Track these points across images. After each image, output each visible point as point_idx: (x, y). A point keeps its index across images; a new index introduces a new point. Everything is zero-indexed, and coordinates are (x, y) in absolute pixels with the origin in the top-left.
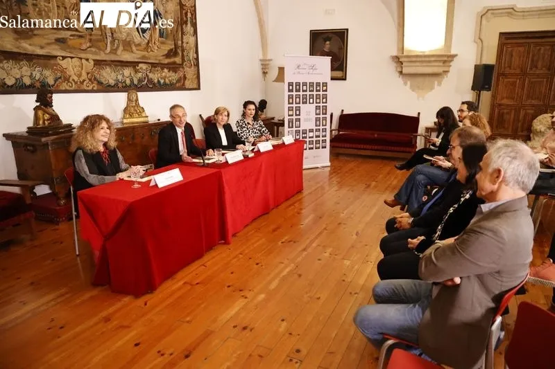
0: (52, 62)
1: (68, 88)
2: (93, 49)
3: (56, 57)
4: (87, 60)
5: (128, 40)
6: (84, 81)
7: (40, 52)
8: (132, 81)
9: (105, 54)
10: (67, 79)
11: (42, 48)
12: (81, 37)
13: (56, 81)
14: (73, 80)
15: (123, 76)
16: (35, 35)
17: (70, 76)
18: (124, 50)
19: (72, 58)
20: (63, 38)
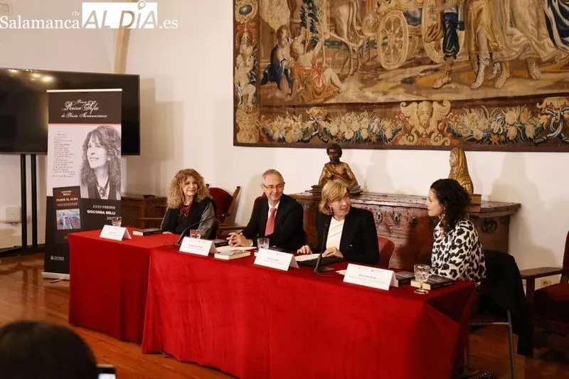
0: (394, 110)
1: (408, 143)
2: (453, 86)
3: (399, 103)
4: (441, 102)
5: (523, 58)
6: (432, 133)
7: (381, 99)
8: (522, 130)
9: (472, 89)
10: (408, 131)
11: (385, 93)
12: (436, 70)
13: (394, 135)
14: (417, 132)
15: (504, 123)
16: (379, 80)
17: (412, 127)
18: (513, 76)
19: (418, 102)
20: (411, 78)
